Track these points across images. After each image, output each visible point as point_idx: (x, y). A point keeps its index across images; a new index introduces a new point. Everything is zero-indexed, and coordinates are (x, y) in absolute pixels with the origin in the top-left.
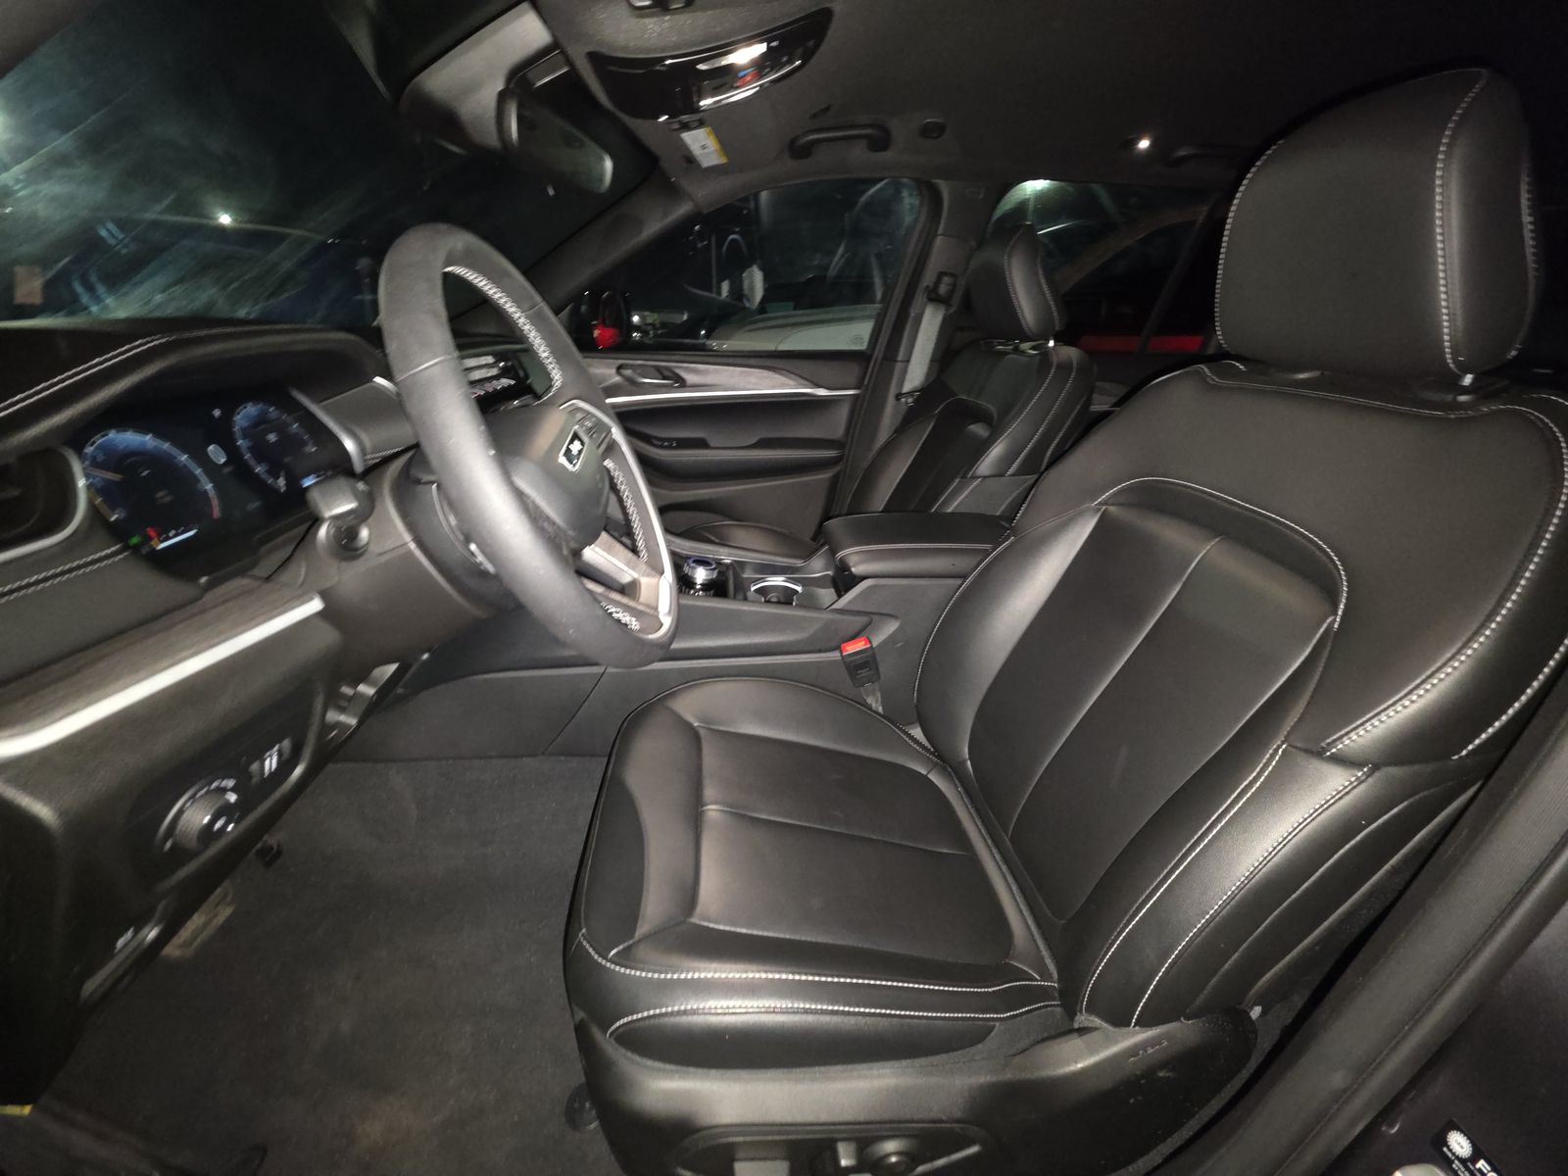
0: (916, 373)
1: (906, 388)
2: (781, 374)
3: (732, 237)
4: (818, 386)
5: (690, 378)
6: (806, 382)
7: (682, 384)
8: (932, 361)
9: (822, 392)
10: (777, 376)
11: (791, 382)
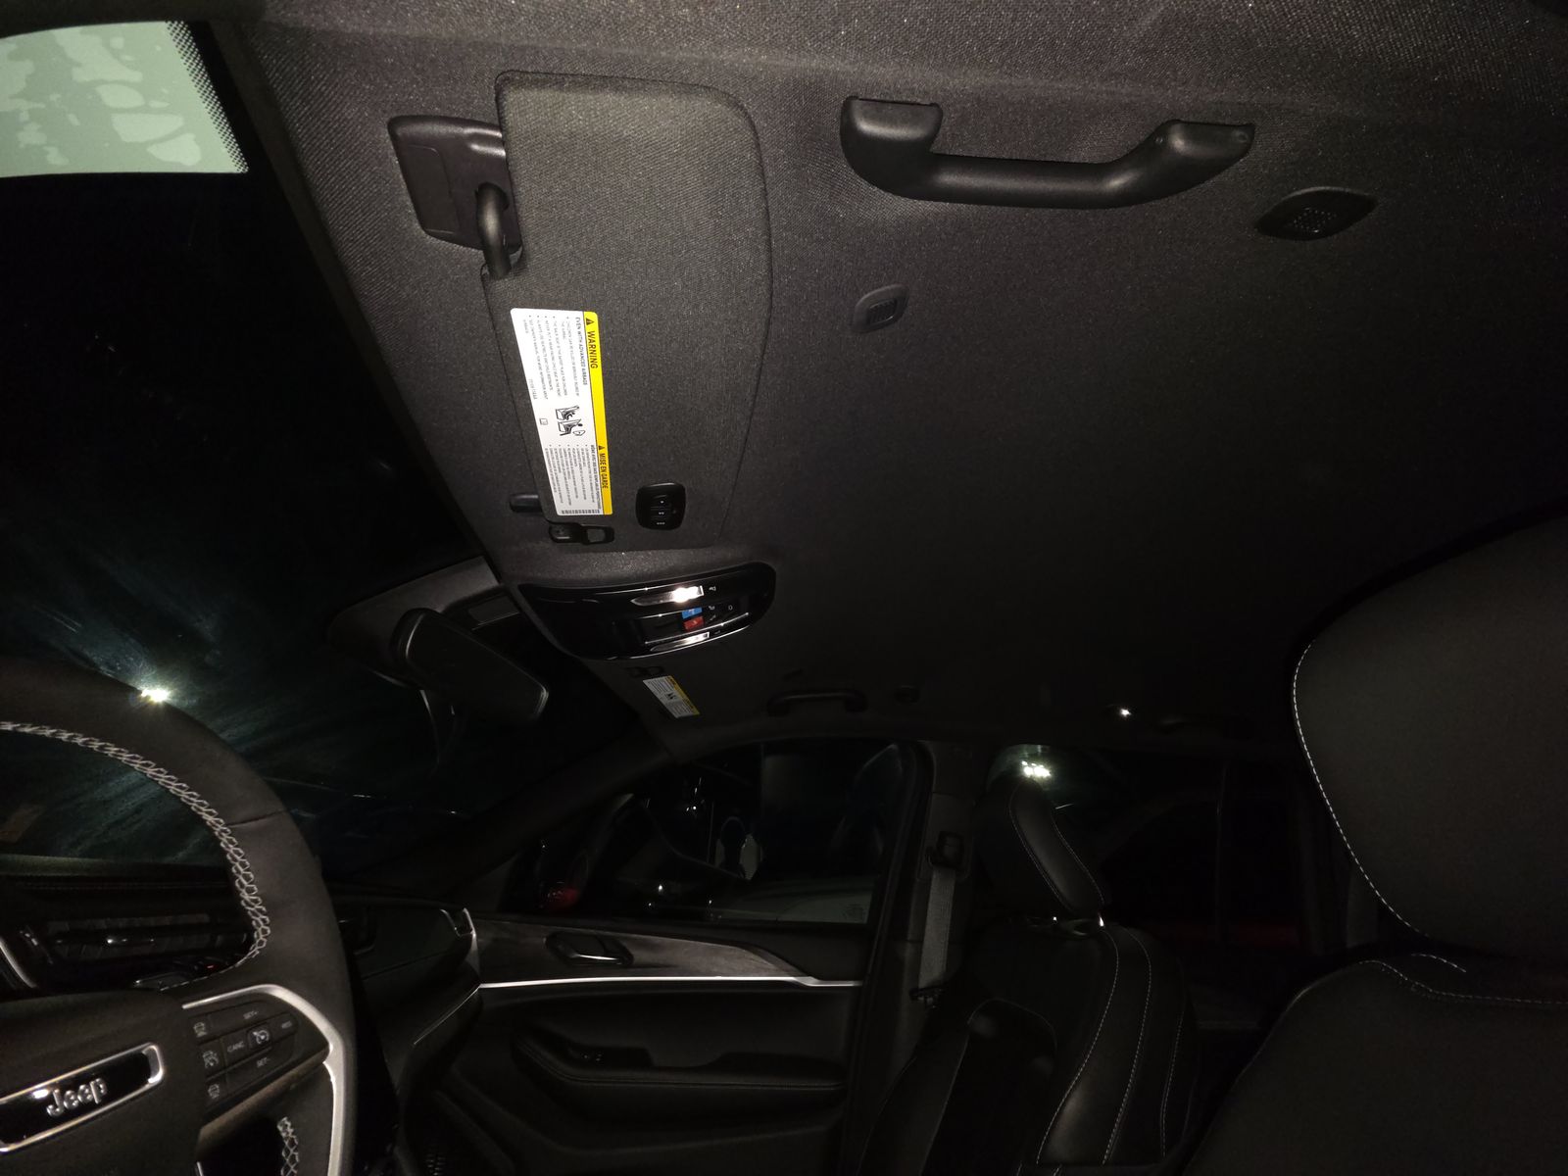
0: (933, 959)
1: (923, 983)
2: (755, 953)
3: (731, 818)
4: (808, 974)
5: (640, 956)
6: (790, 967)
7: (626, 964)
8: (951, 942)
9: (811, 982)
10: (752, 956)
11: (770, 966)
